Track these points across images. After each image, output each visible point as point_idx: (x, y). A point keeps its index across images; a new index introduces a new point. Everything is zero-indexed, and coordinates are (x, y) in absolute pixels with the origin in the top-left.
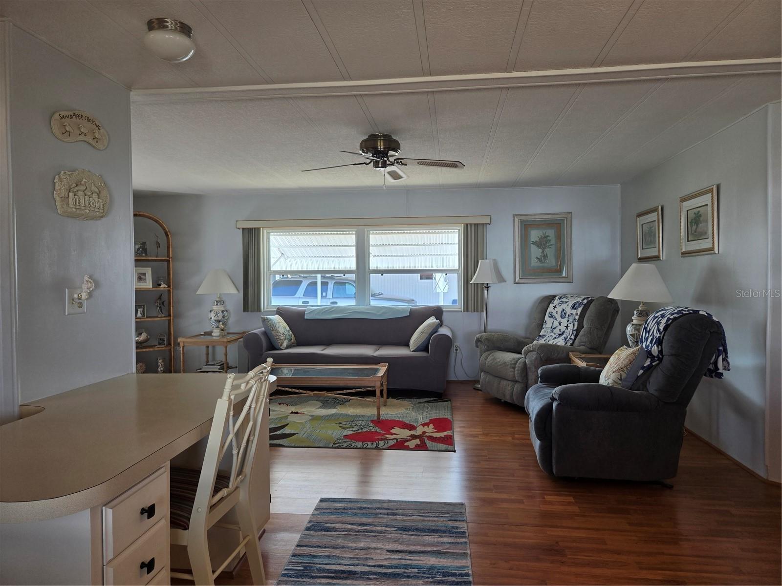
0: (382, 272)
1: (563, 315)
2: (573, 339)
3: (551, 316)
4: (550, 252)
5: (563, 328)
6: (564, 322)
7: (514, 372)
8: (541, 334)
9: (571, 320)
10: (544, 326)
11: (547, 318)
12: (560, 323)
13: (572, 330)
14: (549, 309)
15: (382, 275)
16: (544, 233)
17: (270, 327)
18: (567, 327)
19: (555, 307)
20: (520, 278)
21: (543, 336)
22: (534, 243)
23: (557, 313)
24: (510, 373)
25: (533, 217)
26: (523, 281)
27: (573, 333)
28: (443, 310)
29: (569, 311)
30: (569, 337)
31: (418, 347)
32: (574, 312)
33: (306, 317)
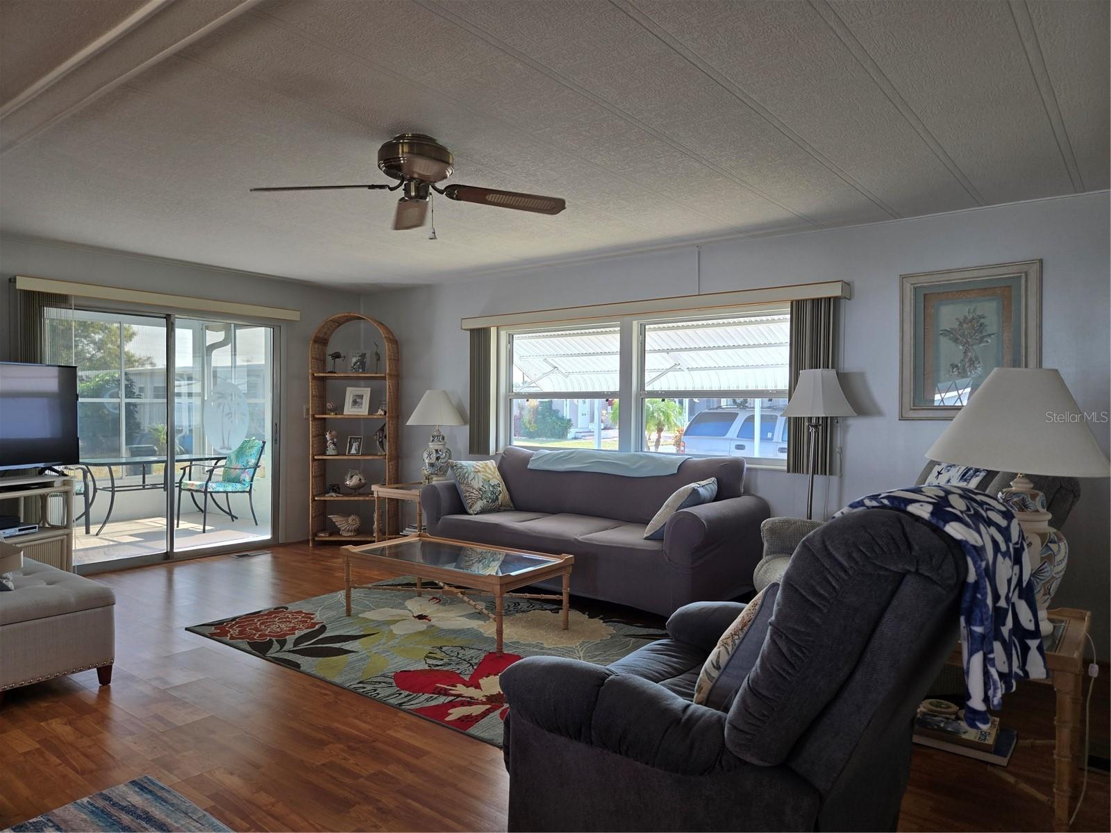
0: (664, 395)
4: (986, 351)
14: (929, 477)
16: (973, 311)
17: (458, 478)
19: (939, 473)
20: (912, 409)
22: (946, 333)
25: (946, 277)
26: (920, 414)
31: (661, 532)
33: (529, 466)
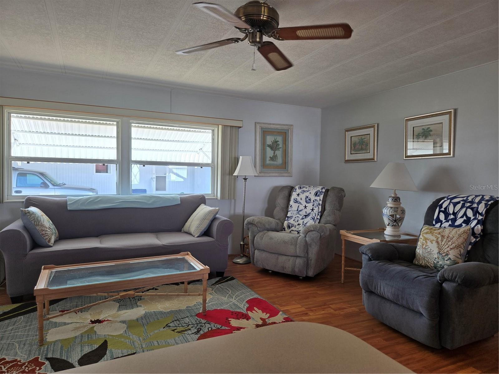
0: (144, 163)
1: (308, 200)
2: (319, 218)
3: (296, 201)
4: (279, 153)
5: (308, 210)
6: (310, 206)
7: (296, 249)
8: (288, 216)
9: (315, 205)
10: (289, 210)
11: (292, 203)
12: (305, 207)
13: (317, 212)
14: (292, 196)
15: (144, 166)
16: (275, 139)
17: (33, 222)
18: (313, 210)
19: (298, 195)
20: (260, 173)
21: (291, 217)
22: (269, 146)
23: (301, 199)
24: (291, 250)
25: (269, 126)
26: (262, 174)
27: (318, 214)
28: (206, 197)
29: (313, 198)
30: (316, 217)
31: (201, 232)
32: (318, 198)
33: (69, 208)
